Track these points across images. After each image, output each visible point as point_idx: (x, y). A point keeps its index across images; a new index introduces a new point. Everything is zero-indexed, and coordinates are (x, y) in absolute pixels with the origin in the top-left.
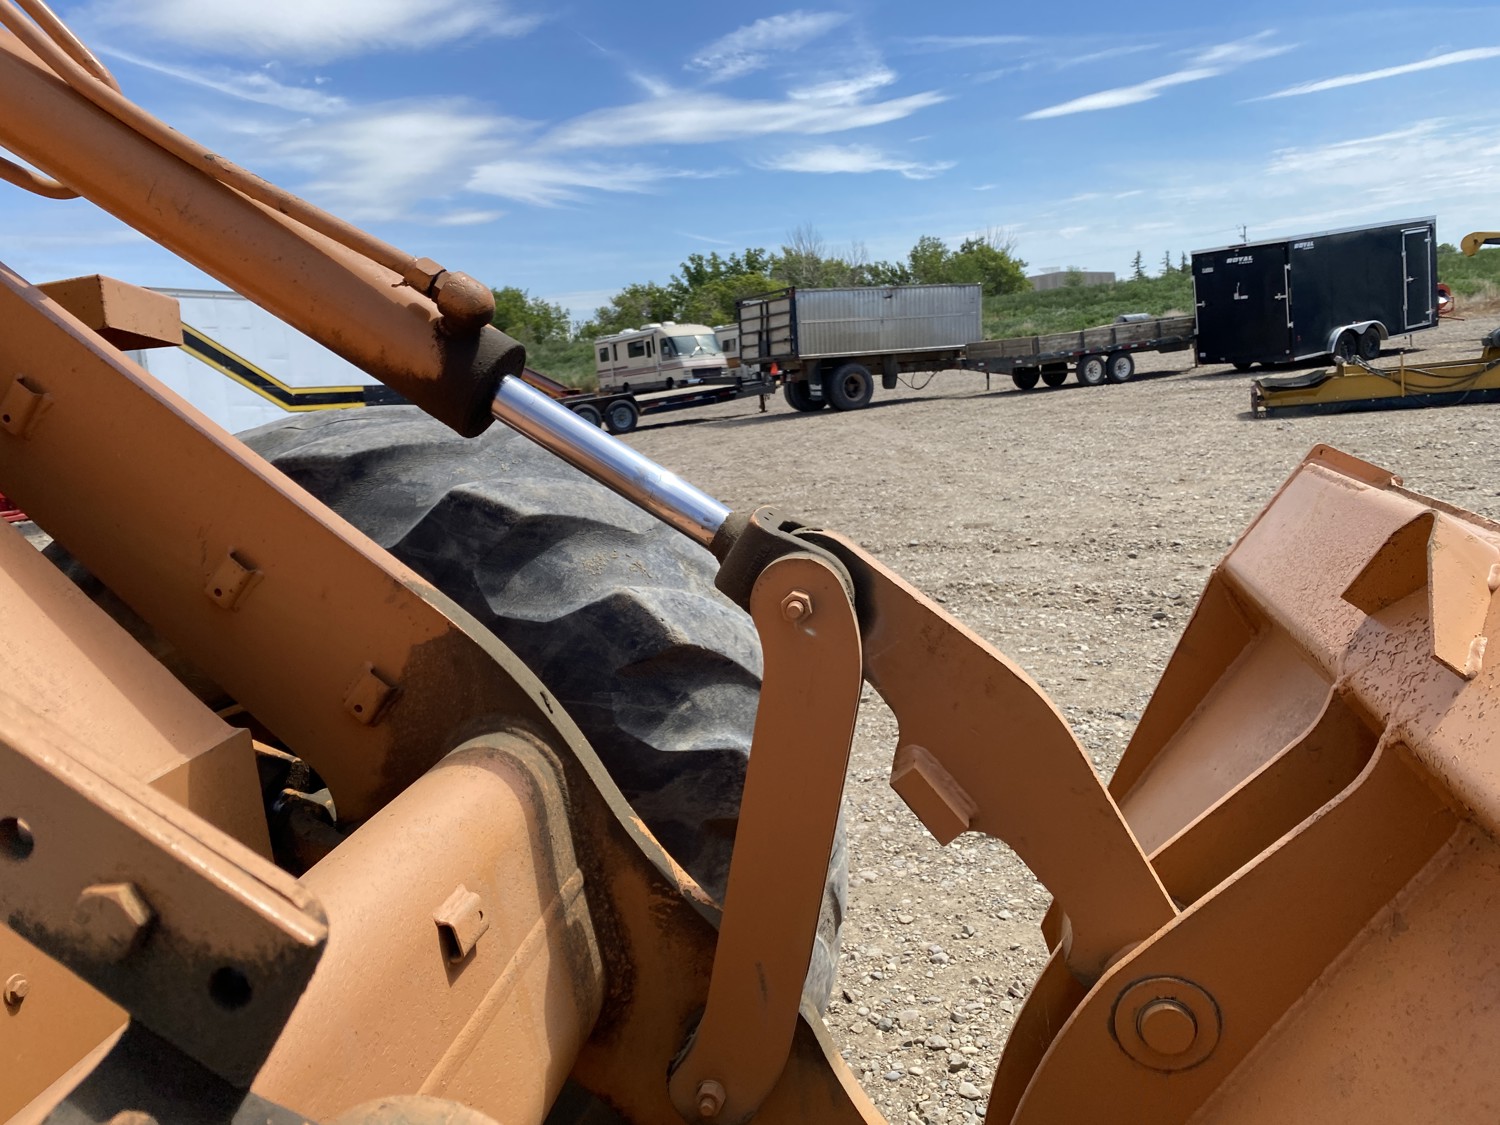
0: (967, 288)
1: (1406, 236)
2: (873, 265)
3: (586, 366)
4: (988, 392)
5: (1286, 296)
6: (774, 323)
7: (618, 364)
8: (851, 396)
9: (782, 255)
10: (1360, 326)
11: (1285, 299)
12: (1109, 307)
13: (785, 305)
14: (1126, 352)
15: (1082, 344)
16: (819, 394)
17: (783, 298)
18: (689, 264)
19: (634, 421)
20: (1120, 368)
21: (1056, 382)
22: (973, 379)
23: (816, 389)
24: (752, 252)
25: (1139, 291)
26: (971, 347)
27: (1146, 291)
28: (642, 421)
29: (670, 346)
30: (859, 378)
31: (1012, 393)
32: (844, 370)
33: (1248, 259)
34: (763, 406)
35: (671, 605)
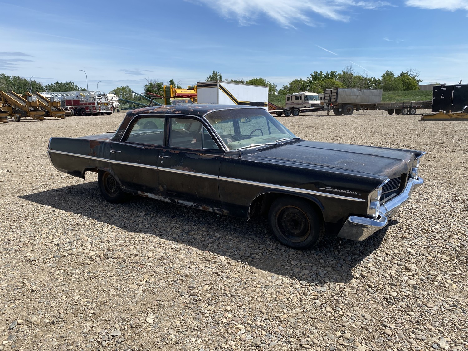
0: (379, 90)
3: (282, 102)
4: (383, 115)
5: (452, 98)
7: (291, 102)
8: (348, 112)
13: (336, 91)
14: (414, 108)
15: (403, 105)
17: (335, 89)
18: (313, 74)
19: (298, 114)
20: (412, 111)
21: (398, 113)
23: (340, 110)
26: (378, 104)
28: (300, 114)
29: (306, 98)
30: (350, 108)
31: (388, 115)
32: (347, 106)
33: (445, 89)
34: (328, 113)
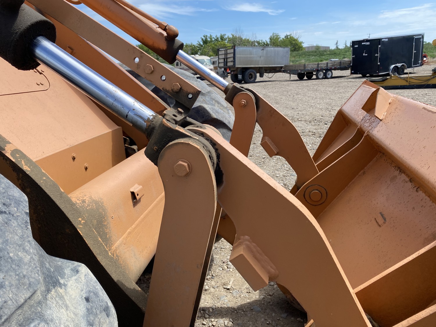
0: (286, 48)
1: (415, 38)
2: (258, 41)
4: (290, 80)
5: (378, 55)
6: (229, 56)
7: (181, 67)
8: (250, 79)
9: (231, 36)
10: (399, 65)
11: (378, 56)
12: (327, 57)
13: (232, 51)
14: (331, 70)
15: (318, 67)
17: (232, 48)
20: (328, 74)
21: (310, 78)
22: (286, 76)
23: (240, 77)
24: (222, 35)
25: (336, 53)
26: (286, 66)
27: (338, 52)
30: (253, 74)
31: (297, 80)
32: (248, 71)
33: (368, 43)
35: (212, 109)
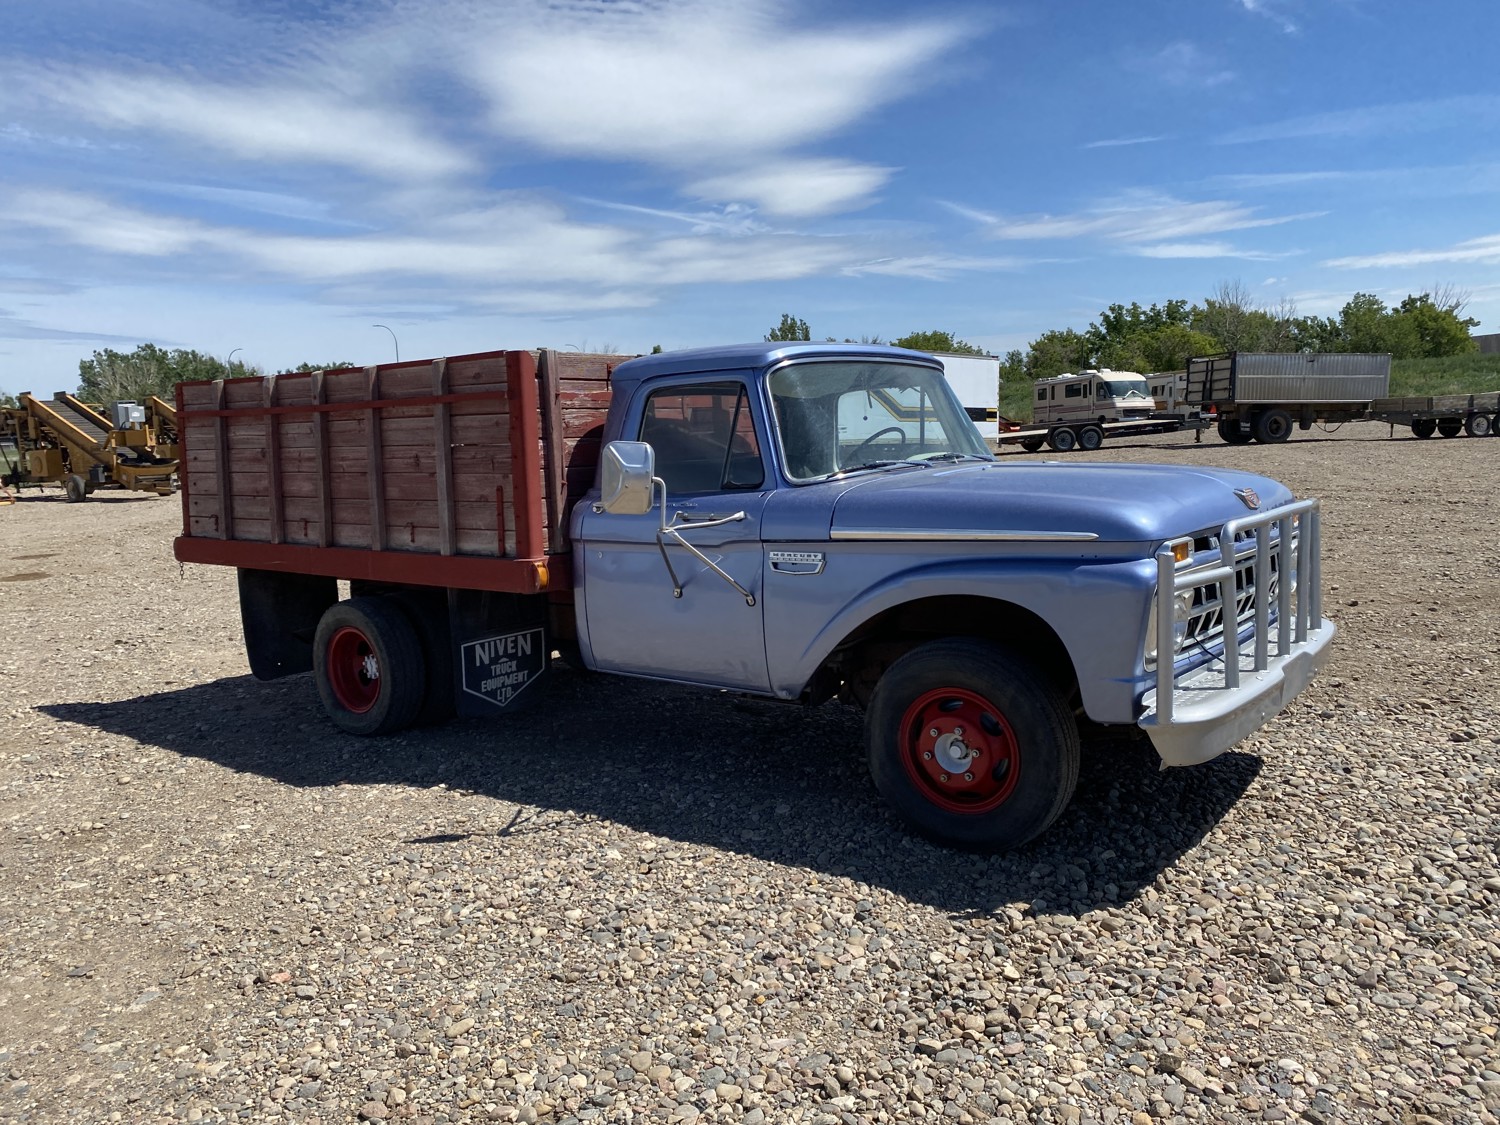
0: (1379, 357)
2: (1301, 318)
4: (1391, 438)
8: (1273, 433)
9: (1203, 306)
13: (1228, 363)
15: (1472, 405)
16: (1248, 429)
17: (1227, 358)
18: (1109, 313)
19: (1099, 442)
21: (1450, 432)
22: (1379, 427)
23: (1245, 426)
24: (1174, 303)
31: (1411, 439)
34: (1198, 439)
